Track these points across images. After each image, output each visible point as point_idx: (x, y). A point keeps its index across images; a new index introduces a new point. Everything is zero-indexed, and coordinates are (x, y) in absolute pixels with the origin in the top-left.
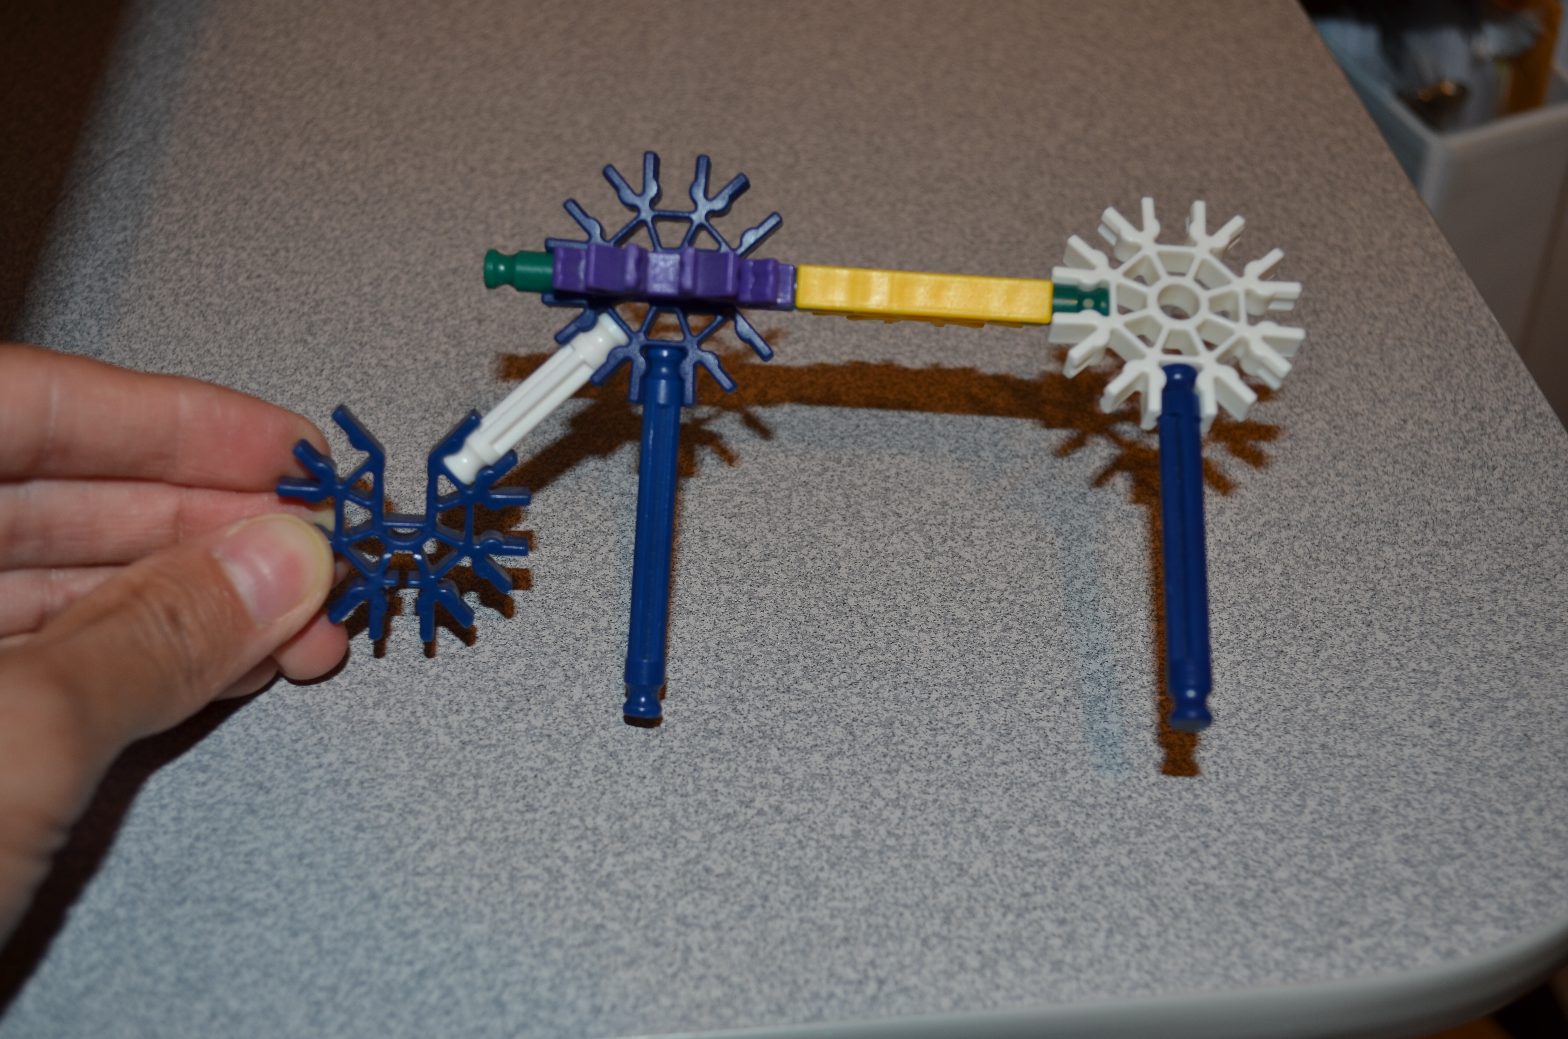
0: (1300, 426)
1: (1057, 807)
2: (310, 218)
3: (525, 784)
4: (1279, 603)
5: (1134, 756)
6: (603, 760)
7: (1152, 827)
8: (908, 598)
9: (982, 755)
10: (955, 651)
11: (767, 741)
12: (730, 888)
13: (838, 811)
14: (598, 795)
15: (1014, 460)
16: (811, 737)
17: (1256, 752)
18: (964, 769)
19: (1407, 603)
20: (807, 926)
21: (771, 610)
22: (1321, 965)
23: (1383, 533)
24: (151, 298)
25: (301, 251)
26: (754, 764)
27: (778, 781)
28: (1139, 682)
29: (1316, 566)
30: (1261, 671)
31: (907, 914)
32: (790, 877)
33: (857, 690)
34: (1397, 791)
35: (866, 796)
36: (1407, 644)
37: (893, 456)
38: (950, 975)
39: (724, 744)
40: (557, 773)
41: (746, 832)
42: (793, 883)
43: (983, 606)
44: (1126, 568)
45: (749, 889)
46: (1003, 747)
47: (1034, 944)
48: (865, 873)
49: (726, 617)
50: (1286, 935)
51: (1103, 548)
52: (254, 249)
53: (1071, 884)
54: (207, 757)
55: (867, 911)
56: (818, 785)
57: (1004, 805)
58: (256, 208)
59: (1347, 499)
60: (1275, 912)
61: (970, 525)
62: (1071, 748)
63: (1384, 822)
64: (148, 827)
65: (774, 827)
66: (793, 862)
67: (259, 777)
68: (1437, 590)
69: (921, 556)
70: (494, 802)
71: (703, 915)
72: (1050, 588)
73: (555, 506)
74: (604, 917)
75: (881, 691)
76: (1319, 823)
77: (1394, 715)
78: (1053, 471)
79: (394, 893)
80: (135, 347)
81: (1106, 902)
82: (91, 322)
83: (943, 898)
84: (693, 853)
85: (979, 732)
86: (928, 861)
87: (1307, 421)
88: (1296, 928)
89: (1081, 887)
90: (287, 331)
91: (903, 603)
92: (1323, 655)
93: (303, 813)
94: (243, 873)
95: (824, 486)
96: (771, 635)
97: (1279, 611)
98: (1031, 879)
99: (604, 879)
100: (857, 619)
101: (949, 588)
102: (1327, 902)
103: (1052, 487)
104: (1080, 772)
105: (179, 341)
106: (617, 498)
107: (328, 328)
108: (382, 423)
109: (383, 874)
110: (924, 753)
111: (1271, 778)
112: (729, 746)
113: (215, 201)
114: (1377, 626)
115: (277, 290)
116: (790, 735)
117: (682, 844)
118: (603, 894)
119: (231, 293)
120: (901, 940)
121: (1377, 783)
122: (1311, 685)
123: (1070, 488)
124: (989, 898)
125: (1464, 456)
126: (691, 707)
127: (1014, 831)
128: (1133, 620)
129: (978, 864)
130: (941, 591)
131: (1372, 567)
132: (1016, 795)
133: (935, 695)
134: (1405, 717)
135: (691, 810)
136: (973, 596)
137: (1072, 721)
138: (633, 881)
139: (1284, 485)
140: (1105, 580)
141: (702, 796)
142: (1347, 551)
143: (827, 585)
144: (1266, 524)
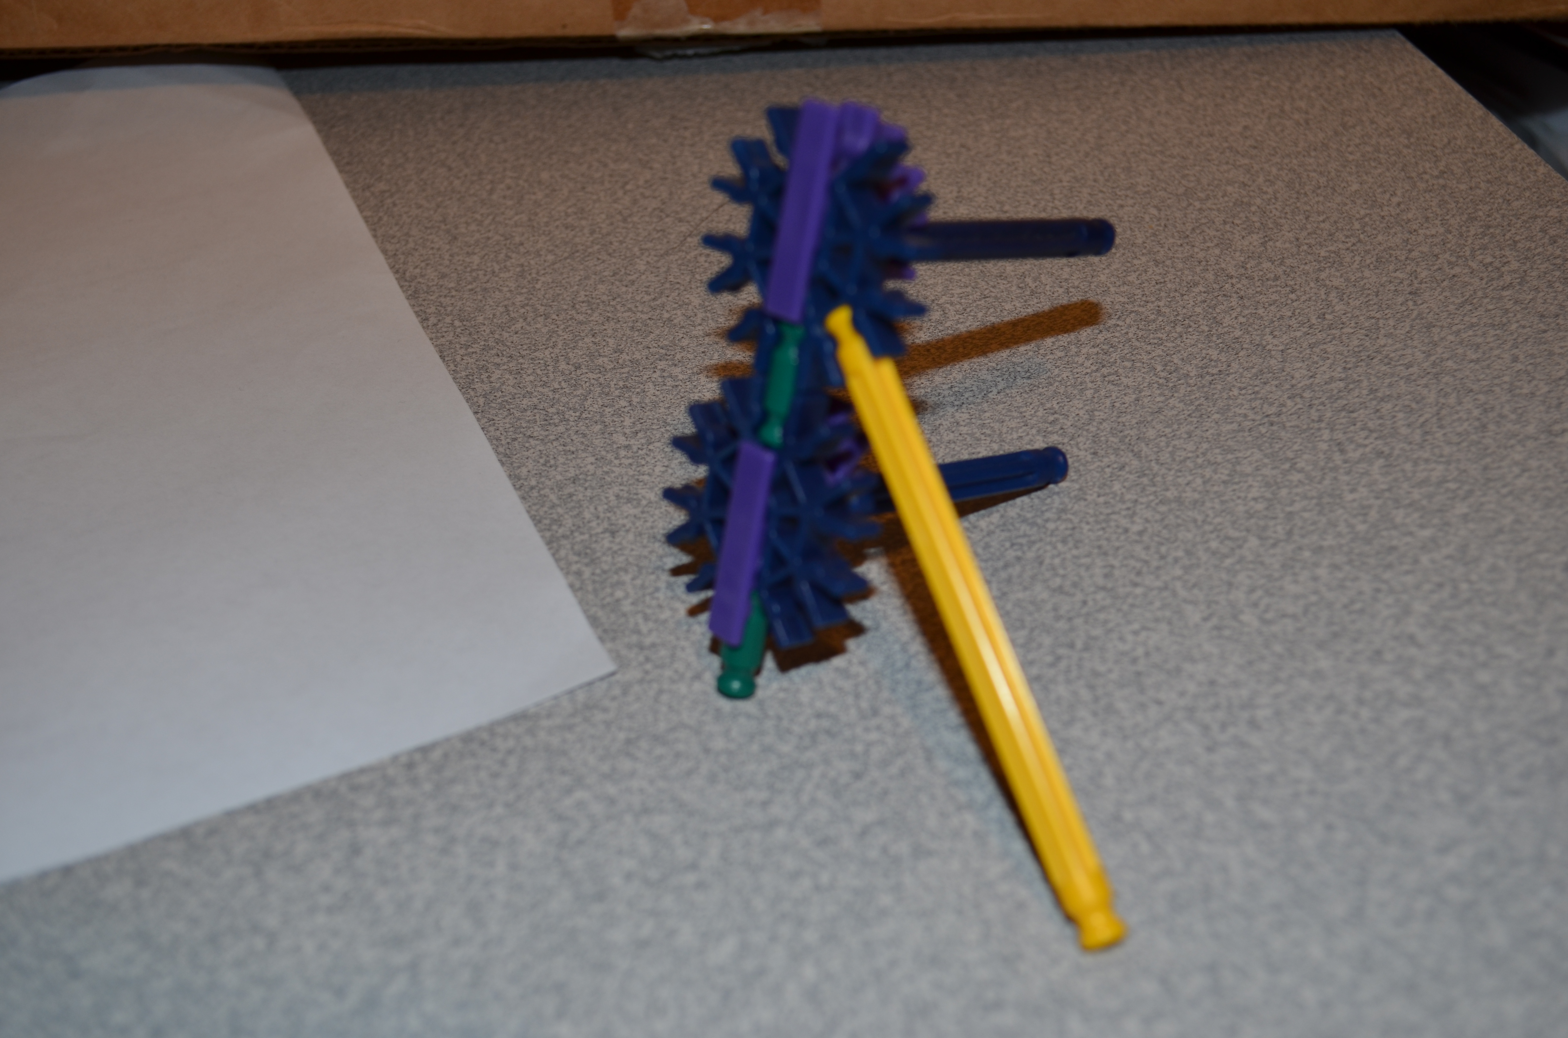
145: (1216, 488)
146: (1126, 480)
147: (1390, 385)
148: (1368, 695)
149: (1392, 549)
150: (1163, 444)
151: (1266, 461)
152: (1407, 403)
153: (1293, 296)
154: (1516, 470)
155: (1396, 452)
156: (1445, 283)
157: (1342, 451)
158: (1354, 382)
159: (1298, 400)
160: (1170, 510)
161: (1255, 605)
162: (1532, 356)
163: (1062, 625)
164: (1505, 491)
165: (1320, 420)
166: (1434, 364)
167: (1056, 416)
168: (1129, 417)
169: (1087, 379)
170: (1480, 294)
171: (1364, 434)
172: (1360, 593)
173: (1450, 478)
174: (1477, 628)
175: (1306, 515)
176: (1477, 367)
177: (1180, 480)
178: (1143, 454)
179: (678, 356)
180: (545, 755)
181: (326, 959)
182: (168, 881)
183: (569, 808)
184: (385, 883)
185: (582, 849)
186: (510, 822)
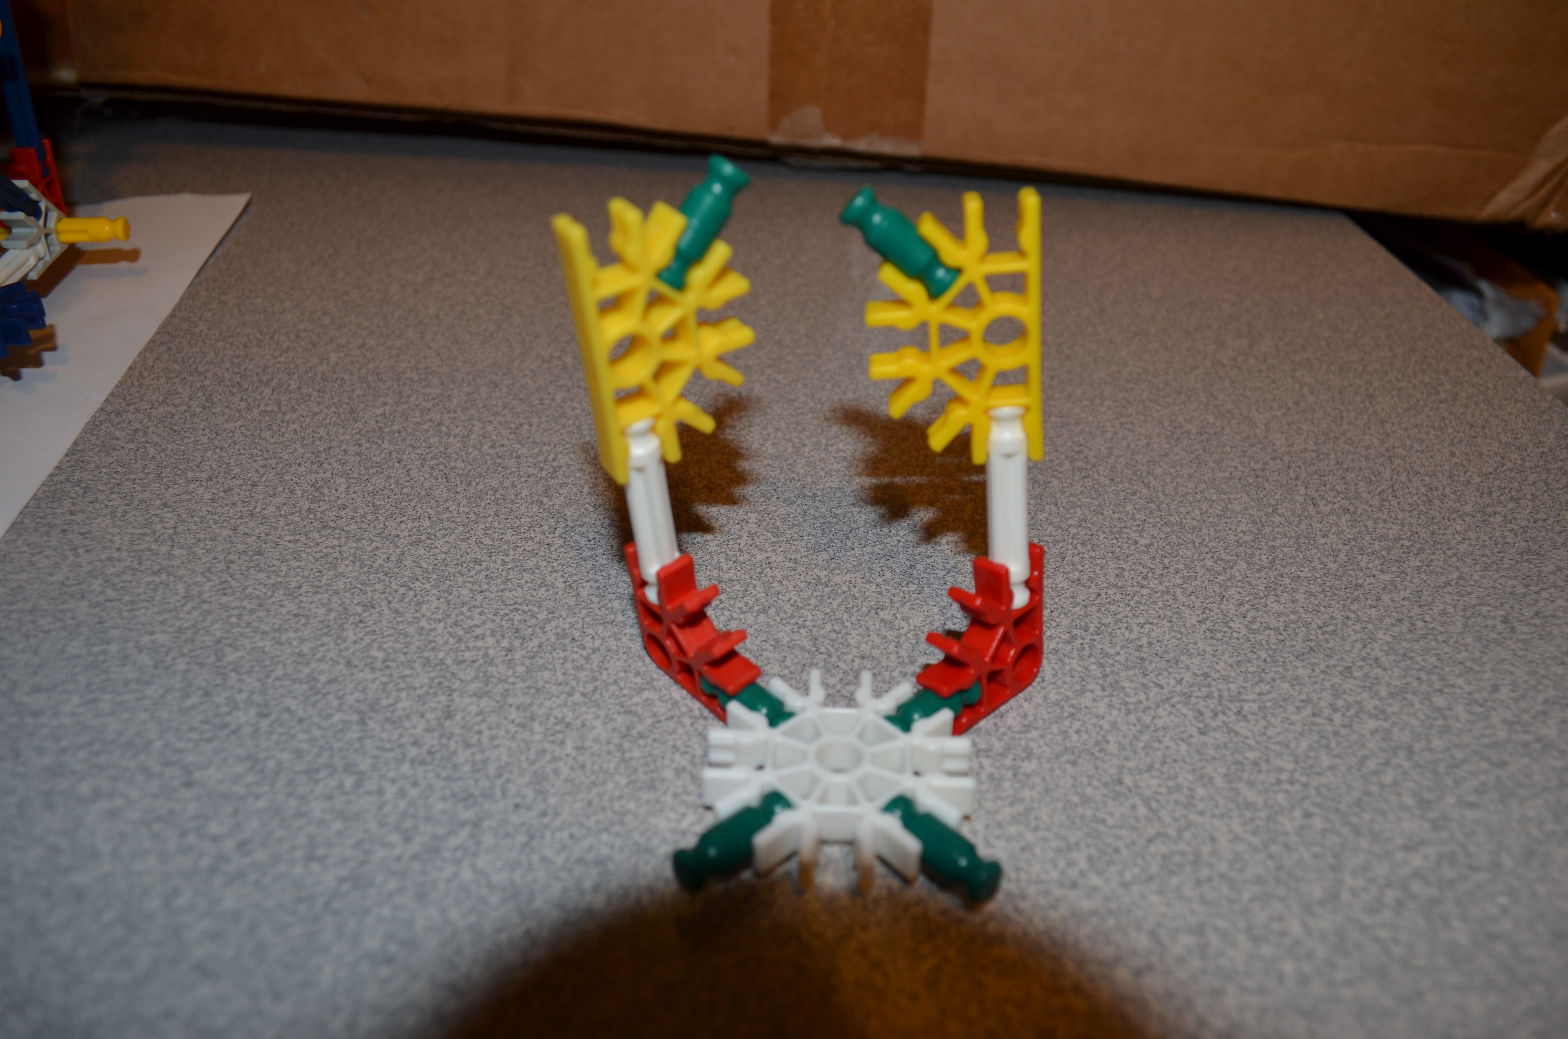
0: (1541, 604)
2: (553, 400)
8: (1190, 777)
10: (1256, 841)
15: (1267, 632)
21: (1040, 789)
24: (400, 461)
25: (543, 425)
37: (1141, 626)
43: (1275, 788)
44: (1418, 747)
51: (1386, 725)
52: (500, 423)
58: (505, 390)
61: (1238, 698)
69: (1194, 731)
72: (1343, 769)
73: (793, 668)
75: (1183, 888)
78: (1309, 643)
80: (378, 503)
82: (340, 480)
85: (1308, 942)
87: (1547, 599)
90: (525, 493)
91: (1186, 784)
95: (1075, 654)
96: (1045, 818)
100: (1138, 801)
101: (1233, 768)
103: (1314, 661)
105: (421, 499)
106: (857, 661)
107: (563, 491)
108: (613, 579)
113: (469, 384)
115: (518, 457)
119: (475, 459)
123: (1333, 662)
128: (1443, 806)
130: (1223, 771)
133: (1246, 895)
136: (1262, 777)
137: (1412, 928)
139: (1549, 662)
140: (1398, 761)
143: (1098, 762)
144: (1546, 702)
145: (1211, 519)
146: (1137, 503)
147: (1353, 460)
148: (1340, 703)
149: (1358, 586)
150: (1168, 480)
151: (1252, 504)
152: (1367, 475)
153: (1274, 386)
154: (1459, 538)
155: (1360, 511)
156: (1395, 393)
157: (1315, 505)
158: (1324, 454)
159: (1278, 461)
160: (1173, 531)
161: (1243, 616)
162: (1466, 454)
164: (1449, 553)
165: (1297, 479)
166: (1388, 450)
167: (1082, 448)
168: (1141, 456)
169: (1108, 424)
170: (1422, 403)
171: (1332, 494)
172: (1332, 618)
173: (1405, 537)
175: (1286, 550)
176: (1423, 456)
177: (1181, 509)
178: (1152, 486)
179: (783, 367)
180: (625, 657)
181: (402, 804)
182: (286, 716)
183: (637, 704)
184: (467, 745)
185: (642, 742)
186: (584, 709)
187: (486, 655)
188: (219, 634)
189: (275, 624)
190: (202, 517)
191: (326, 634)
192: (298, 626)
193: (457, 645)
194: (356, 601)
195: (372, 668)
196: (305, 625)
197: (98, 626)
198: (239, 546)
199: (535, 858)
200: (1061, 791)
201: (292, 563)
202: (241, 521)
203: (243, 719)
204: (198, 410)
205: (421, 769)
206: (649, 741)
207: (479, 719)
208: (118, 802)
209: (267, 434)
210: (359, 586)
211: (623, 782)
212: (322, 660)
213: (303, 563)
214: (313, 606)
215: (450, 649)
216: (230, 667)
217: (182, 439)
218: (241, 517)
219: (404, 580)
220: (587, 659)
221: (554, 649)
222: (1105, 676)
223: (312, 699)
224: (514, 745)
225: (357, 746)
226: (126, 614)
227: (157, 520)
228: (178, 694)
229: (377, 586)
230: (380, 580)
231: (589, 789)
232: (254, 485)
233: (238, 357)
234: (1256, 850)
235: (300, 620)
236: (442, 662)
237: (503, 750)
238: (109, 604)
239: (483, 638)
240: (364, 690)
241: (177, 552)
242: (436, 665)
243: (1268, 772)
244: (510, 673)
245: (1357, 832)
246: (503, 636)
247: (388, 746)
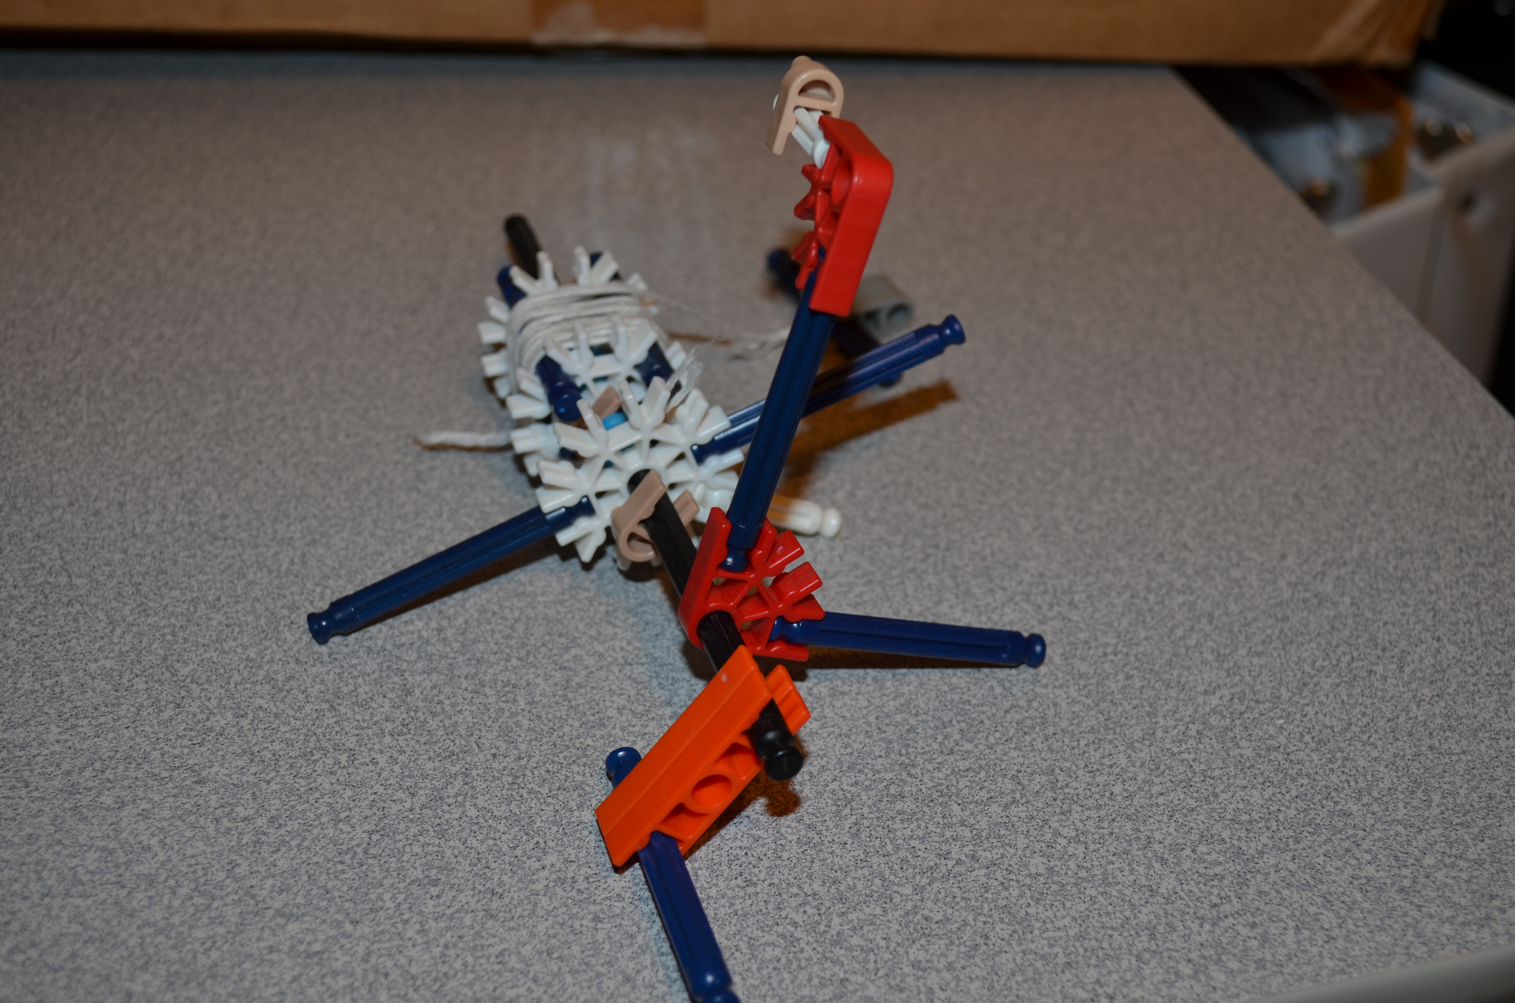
1: (1219, 826)
2: (390, 378)
3: (739, 862)
4: (1356, 630)
5: (1272, 775)
6: (803, 833)
7: (1305, 834)
9: (1140, 789)
10: (1089, 701)
11: (946, 799)
12: (951, 930)
13: (1028, 854)
14: (808, 864)
16: (985, 791)
17: (1376, 759)
18: (1128, 803)
19: (1465, 618)
20: (1030, 957)
21: (916, 684)
22: (1486, 933)
23: (1427, 561)
24: (260, 462)
26: (940, 820)
27: (967, 833)
28: (1257, 710)
29: (1379, 595)
30: (1359, 690)
31: (1116, 935)
32: (1002, 916)
33: (1013, 745)
34: (1505, 779)
35: (1048, 837)
36: (1475, 653)
37: (984, 538)
38: (1170, 985)
39: (909, 805)
40: (765, 849)
41: (951, 881)
42: (1006, 920)
43: (1102, 660)
44: (1217, 613)
45: (969, 931)
46: (1155, 780)
47: (1235, 947)
48: (1068, 904)
49: (877, 694)
50: (1448, 913)
51: (1192, 598)
52: (345, 410)
53: (1252, 890)
54: (435, 871)
55: (1080, 937)
56: (1003, 832)
57: (1172, 830)
58: (336, 373)
59: (1388, 535)
60: (1434, 895)
61: (1069, 591)
62: (1216, 773)
63: (1501, 806)
64: (397, 942)
65: (975, 873)
66: (1001, 903)
67: (488, 885)
68: (1487, 604)
70: (714, 881)
71: (935, 958)
72: (1156, 638)
74: (845, 972)
75: (1035, 743)
76: (1447, 814)
77: (1483, 713)
79: (646, 973)
81: (1286, 904)
82: (208, 490)
83: (1143, 918)
84: (909, 905)
85: (1131, 769)
86: (1120, 887)
88: (1454, 905)
89: (1261, 893)
90: (398, 481)
92: (1408, 670)
93: (540, 912)
94: (499, 973)
95: (930, 570)
96: (922, 705)
97: (1358, 637)
98: (1215, 891)
99: (835, 938)
101: (1068, 648)
102: (1475, 880)
103: (1132, 551)
104: (1230, 794)
105: (298, 499)
109: (631, 958)
110: (1089, 794)
111: (1395, 780)
112: (914, 807)
113: (296, 371)
114: (1445, 640)
115: (378, 445)
116: (966, 791)
117: (897, 899)
118: (839, 952)
119: (335, 452)
120: (1118, 959)
121: (1486, 773)
122: (1404, 696)
123: (1148, 550)
124: (1184, 913)
125: (1475, 488)
126: (869, 776)
127: (1188, 851)
128: (1236, 658)
129: (1164, 884)
130: (1060, 651)
131: (1426, 590)
132: (1180, 820)
133: (1083, 742)
134: (1492, 715)
135: (896, 867)
136: (1091, 652)
137: (1210, 751)
138: (862, 936)
140: (1201, 626)
141: (902, 854)
142: (1402, 580)
144: (1324, 563)
148: (1154, 585)
149: (1169, 480)
161: (1071, 519)
163: (928, 532)
172: (1147, 512)
174: (1231, 539)
175: (1106, 453)
180: (545, 622)
181: (397, 768)
182: (261, 713)
183: (568, 661)
184: (434, 715)
185: (582, 691)
186: (524, 671)
187: (420, 637)
188: (162, 653)
189: (211, 636)
190: (83, 544)
191: (265, 638)
192: (235, 634)
193: (391, 632)
194: (279, 605)
195: (322, 662)
196: (241, 632)
197: (37, 661)
198: (138, 567)
199: (524, 792)
200: (933, 683)
201: (200, 577)
202: (125, 544)
203: (223, 722)
204: (17, 430)
205: (400, 738)
206: (588, 689)
207: (435, 691)
208: (144, 805)
209: (106, 449)
210: (275, 590)
211: (577, 724)
212: (272, 661)
213: (211, 577)
214: (240, 615)
215: (386, 636)
216: (189, 680)
217: (18, 464)
218: (125, 539)
219: (317, 579)
220: (512, 628)
221: (480, 623)
222: (958, 586)
223: (279, 696)
224: (474, 708)
225: (338, 729)
226: (59, 647)
227: (38, 552)
228: (151, 710)
229: (293, 589)
230: (294, 584)
231: (550, 734)
232: (121, 505)
233: (27, 364)
234: (1089, 708)
235: (233, 630)
236: (383, 648)
237: (467, 713)
238: (36, 640)
239: (412, 622)
240: (322, 682)
241: (78, 582)
242: (379, 652)
243: (1097, 648)
244: (448, 649)
245: (1168, 686)
246: (430, 618)
247: (365, 724)
